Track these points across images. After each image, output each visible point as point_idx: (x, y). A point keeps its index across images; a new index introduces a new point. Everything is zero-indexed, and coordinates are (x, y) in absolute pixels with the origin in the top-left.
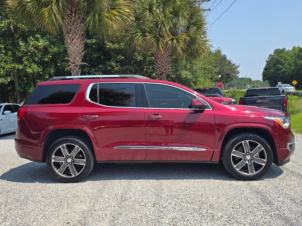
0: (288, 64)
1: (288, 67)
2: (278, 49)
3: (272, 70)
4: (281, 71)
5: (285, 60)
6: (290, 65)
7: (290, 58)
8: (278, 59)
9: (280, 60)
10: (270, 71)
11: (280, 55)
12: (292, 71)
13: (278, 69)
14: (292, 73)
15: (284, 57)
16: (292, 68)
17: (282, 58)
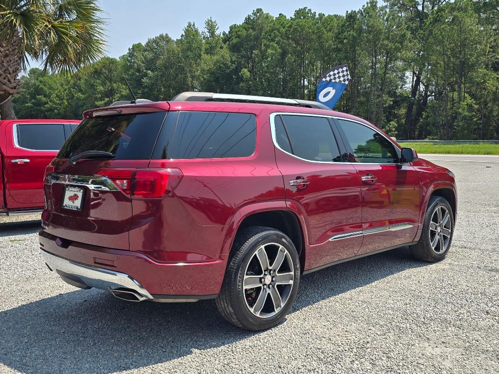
0: (57, 96)
1: (58, 102)
2: (37, 69)
3: (29, 104)
4: (44, 107)
5: (51, 88)
6: (61, 99)
7: (60, 87)
8: (39, 85)
9: (42, 89)
10: (26, 105)
11: (40, 78)
12: (64, 108)
13: (40, 104)
14: (65, 112)
15: (48, 84)
16: (64, 103)
17: (45, 86)
